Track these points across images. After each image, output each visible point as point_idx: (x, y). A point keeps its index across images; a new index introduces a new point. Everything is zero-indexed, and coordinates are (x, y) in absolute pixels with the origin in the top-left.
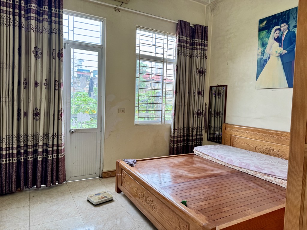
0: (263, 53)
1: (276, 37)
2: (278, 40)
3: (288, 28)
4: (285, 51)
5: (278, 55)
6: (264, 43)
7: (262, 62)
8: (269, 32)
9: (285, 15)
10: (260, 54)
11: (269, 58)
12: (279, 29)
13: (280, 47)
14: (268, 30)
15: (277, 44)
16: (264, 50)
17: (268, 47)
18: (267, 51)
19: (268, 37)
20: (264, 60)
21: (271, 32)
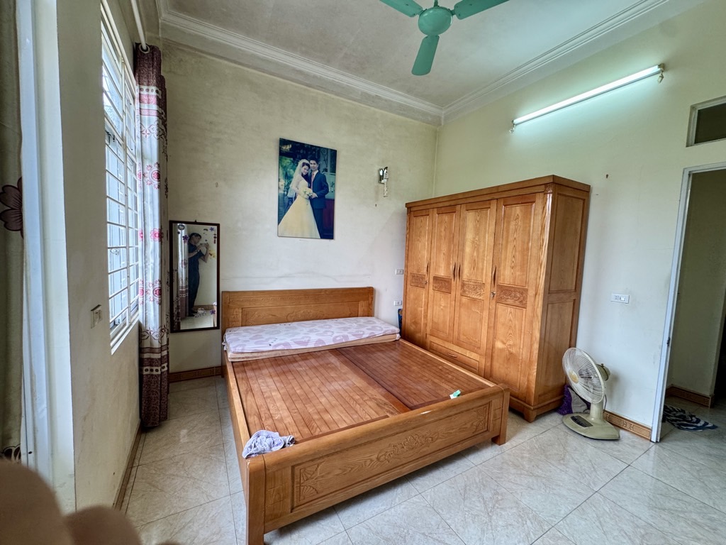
0: (287, 188)
1: (304, 174)
2: (307, 177)
3: (319, 169)
4: (315, 195)
5: (306, 196)
6: (288, 174)
7: (287, 201)
8: (295, 163)
9: (314, 150)
10: (283, 188)
11: (295, 198)
12: (308, 165)
13: (310, 187)
14: (294, 159)
15: (305, 183)
16: (289, 184)
17: (294, 181)
18: (293, 186)
19: (294, 170)
20: (289, 198)
21: (298, 164)
